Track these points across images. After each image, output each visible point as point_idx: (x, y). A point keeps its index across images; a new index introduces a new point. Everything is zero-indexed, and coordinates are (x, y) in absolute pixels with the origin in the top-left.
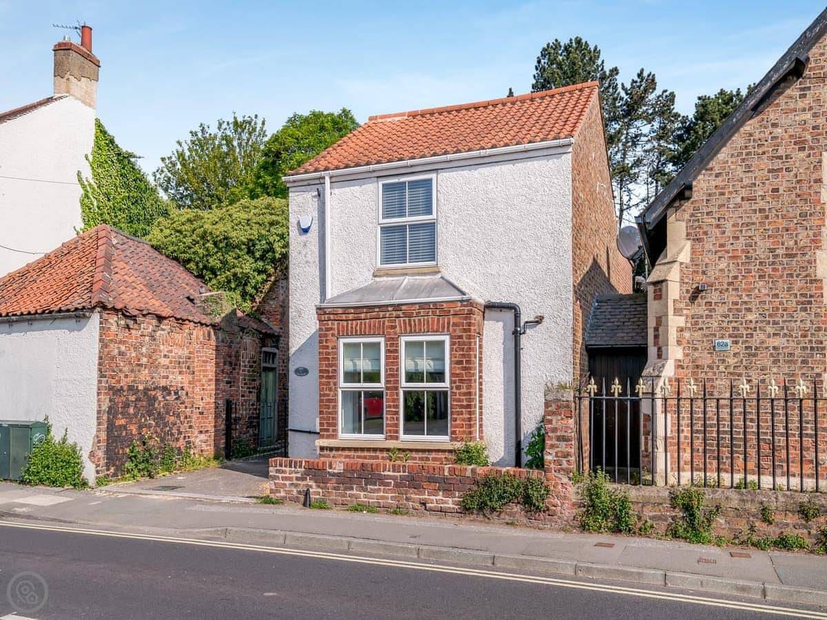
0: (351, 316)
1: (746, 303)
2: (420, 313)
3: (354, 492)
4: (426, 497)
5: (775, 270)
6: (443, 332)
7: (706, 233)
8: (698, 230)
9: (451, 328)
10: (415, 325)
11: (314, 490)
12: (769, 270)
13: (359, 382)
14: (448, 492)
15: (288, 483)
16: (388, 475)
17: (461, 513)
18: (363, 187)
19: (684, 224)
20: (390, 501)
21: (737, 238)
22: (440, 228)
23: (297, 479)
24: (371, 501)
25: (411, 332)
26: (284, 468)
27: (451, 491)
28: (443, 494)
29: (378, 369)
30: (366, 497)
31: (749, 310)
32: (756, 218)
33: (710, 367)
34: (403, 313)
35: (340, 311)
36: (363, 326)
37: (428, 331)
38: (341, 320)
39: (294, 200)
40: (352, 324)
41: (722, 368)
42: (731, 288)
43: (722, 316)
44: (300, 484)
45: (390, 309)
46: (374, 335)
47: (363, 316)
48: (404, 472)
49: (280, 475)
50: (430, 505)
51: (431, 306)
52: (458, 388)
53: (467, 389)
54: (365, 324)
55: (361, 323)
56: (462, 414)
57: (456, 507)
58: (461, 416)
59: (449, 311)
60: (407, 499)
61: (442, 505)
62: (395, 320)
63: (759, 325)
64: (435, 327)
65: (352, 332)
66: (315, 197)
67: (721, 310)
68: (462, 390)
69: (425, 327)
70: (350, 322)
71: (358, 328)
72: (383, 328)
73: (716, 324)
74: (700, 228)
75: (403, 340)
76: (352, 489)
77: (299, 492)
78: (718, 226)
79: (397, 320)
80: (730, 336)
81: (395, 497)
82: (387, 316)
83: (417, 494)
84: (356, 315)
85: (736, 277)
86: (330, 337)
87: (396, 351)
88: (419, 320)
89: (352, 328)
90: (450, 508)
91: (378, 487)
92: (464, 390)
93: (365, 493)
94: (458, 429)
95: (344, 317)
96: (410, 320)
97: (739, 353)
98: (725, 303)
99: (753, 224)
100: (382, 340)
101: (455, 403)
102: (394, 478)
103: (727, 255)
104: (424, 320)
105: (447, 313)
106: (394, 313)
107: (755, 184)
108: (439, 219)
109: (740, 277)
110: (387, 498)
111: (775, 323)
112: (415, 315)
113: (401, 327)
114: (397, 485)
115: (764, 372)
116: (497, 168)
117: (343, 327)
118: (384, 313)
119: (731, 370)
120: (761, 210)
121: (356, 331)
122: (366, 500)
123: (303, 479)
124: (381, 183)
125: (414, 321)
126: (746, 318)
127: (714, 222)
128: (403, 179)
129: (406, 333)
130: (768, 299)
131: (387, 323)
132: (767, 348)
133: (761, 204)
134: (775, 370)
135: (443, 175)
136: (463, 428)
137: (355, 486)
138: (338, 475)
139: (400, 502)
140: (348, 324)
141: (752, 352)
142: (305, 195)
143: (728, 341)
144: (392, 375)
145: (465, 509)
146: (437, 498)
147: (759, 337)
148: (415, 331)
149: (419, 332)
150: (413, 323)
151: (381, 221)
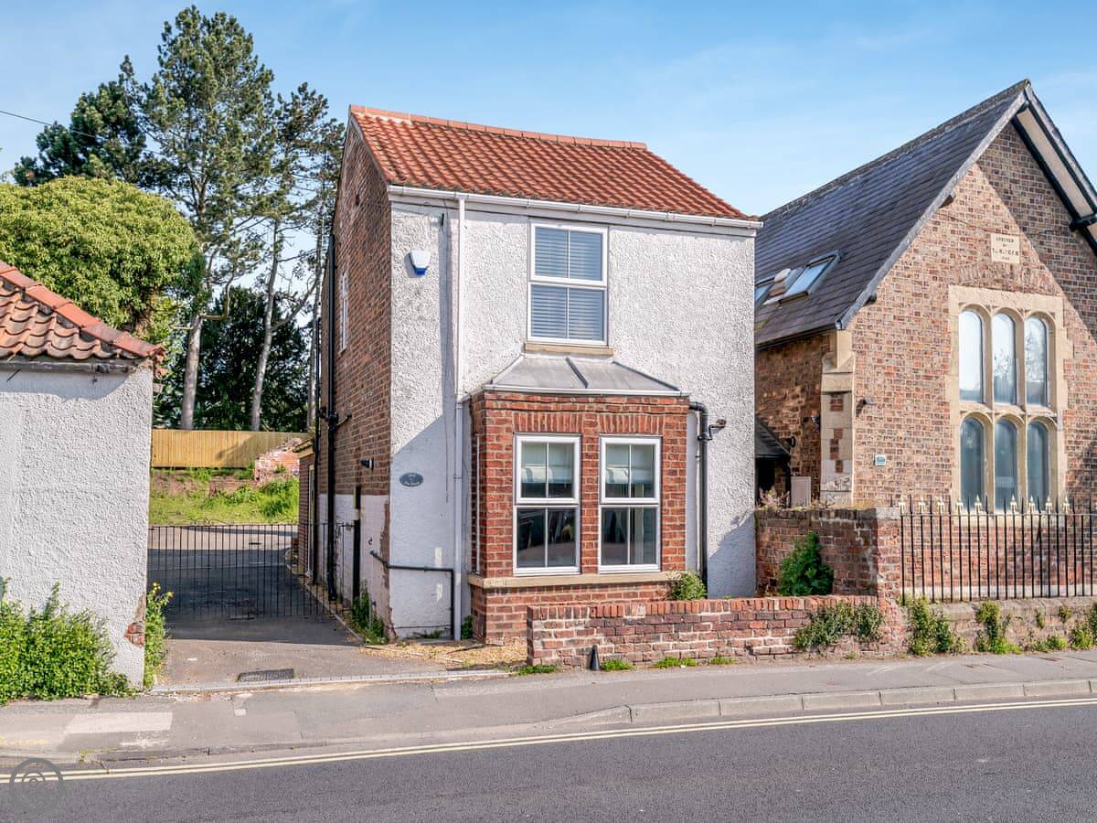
0: (535, 406)
1: (897, 419)
2: (627, 408)
3: (661, 643)
4: (753, 638)
5: (917, 390)
6: (654, 433)
7: (866, 346)
8: (861, 342)
9: (663, 429)
10: (621, 423)
11: (603, 646)
12: (913, 388)
13: (544, 496)
14: (778, 629)
15: (564, 640)
16: (706, 617)
17: (792, 653)
18: (508, 225)
19: (850, 334)
20: (708, 649)
21: (890, 355)
22: (613, 300)
23: (579, 633)
24: (683, 651)
25: (615, 431)
26: (557, 620)
27: (781, 628)
28: (773, 632)
29: (570, 478)
30: (675, 647)
31: (899, 427)
32: (905, 338)
33: (871, 482)
34: (607, 407)
35: (522, 397)
36: (552, 420)
37: (637, 432)
38: (521, 410)
39: (400, 222)
40: (536, 417)
41: (880, 483)
42: (886, 404)
43: (880, 431)
44: (583, 641)
45: (591, 400)
46: (567, 433)
47: (552, 406)
48: (726, 610)
49: (552, 631)
50: (757, 648)
51: (643, 401)
52: (671, 504)
53: (681, 505)
54: (554, 418)
55: (549, 415)
56: (675, 536)
57: (787, 646)
58: (674, 539)
59: (663, 408)
60: (729, 644)
61: (772, 647)
62: (596, 416)
63: (907, 442)
64: (645, 428)
65: (536, 428)
66: (435, 224)
67: (879, 425)
68: (675, 508)
69: (634, 427)
70: (533, 413)
71: (545, 423)
72: (580, 423)
73: (875, 439)
74: (863, 341)
75: (605, 441)
76: (658, 638)
77: (581, 652)
78: (876, 341)
79: (598, 414)
80: (886, 452)
81: (714, 643)
82: (586, 409)
83: (740, 637)
84: (543, 405)
85: (890, 394)
86: (504, 433)
87: (596, 456)
88: (627, 417)
89: (536, 421)
90: (780, 648)
91: (692, 633)
92: (677, 507)
93: (675, 642)
94: (670, 555)
95: (526, 406)
96: (614, 417)
97: (892, 469)
98: (882, 419)
99: (903, 343)
100: (576, 440)
101: (667, 523)
102: (713, 620)
103: (883, 371)
104: (632, 418)
105: (660, 411)
106: (595, 406)
107: (903, 305)
108: (611, 286)
109: (893, 394)
110: (704, 645)
111: (918, 441)
112: (621, 410)
113: (602, 425)
114: (716, 629)
115: (911, 487)
116: (678, 238)
117: (523, 420)
118: (582, 405)
119: (887, 485)
120: (908, 331)
121: (542, 426)
122: (675, 651)
123: (587, 632)
124: (535, 224)
125: (620, 417)
126: (898, 435)
127: (874, 337)
128: (565, 227)
129: (608, 433)
130: (913, 417)
131: (584, 419)
132: (912, 464)
133: (907, 326)
134: (918, 485)
135: (616, 233)
136: (675, 553)
137: (661, 635)
138: (640, 622)
139: (721, 650)
140: (530, 415)
141: (902, 467)
142: (419, 218)
143: (884, 456)
144: (592, 488)
145: (798, 647)
146: (766, 638)
147: (907, 453)
148: (621, 431)
149: (627, 433)
150: (617, 419)
151: (534, 277)
